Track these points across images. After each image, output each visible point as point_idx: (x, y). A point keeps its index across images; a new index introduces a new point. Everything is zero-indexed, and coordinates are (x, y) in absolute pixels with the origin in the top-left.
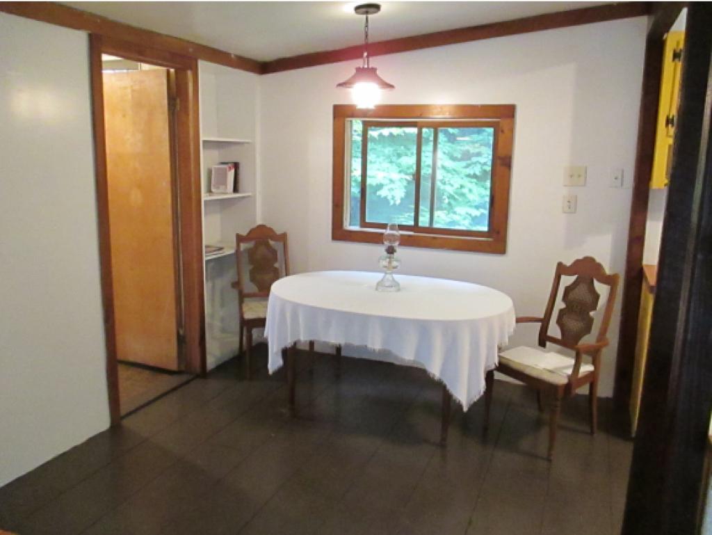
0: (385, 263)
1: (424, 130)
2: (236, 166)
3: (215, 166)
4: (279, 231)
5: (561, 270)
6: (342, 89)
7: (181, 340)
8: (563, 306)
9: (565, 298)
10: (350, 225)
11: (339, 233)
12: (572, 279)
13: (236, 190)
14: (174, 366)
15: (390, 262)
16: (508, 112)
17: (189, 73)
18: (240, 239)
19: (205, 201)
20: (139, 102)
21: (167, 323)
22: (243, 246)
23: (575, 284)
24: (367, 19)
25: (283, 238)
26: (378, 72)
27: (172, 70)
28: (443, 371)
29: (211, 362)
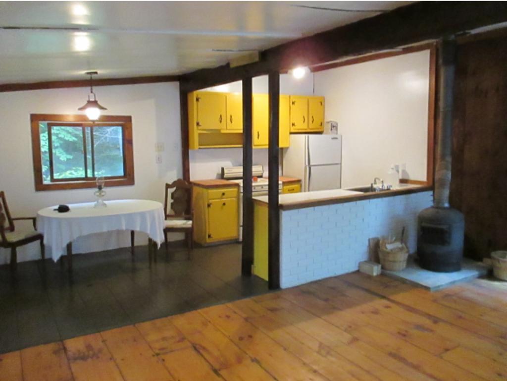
0: (98, 194)
1: (86, 128)
5: (168, 186)
8: (172, 201)
9: (173, 197)
11: (41, 187)
12: (173, 190)
15: (100, 194)
16: (129, 119)
23: (176, 191)
26: (98, 103)
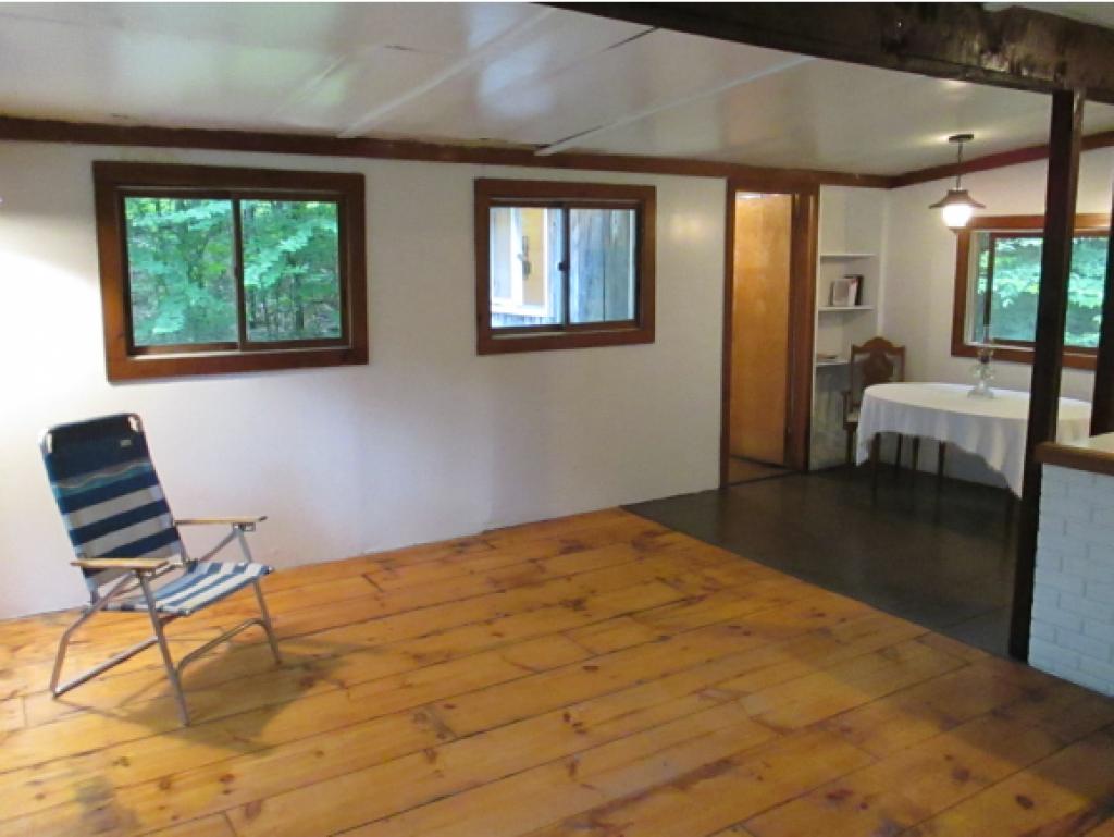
0: (979, 372)
2: (860, 280)
3: (837, 279)
4: (897, 343)
6: (938, 210)
7: (788, 439)
10: (974, 340)
11: (959, 349)
13: (858, 302)
14: (779, 459)
15: (983, 372)
17: (812, 198)
18: (855, 350)
19: (820, 313)
20: (769, 224)
21: (778, 422)
22: (858, 358)
24: (960, 147)
25: (901, 351)
26: (971, 194)
27: (797, 196)
28: (1005, 465)
29: (814, 463)
